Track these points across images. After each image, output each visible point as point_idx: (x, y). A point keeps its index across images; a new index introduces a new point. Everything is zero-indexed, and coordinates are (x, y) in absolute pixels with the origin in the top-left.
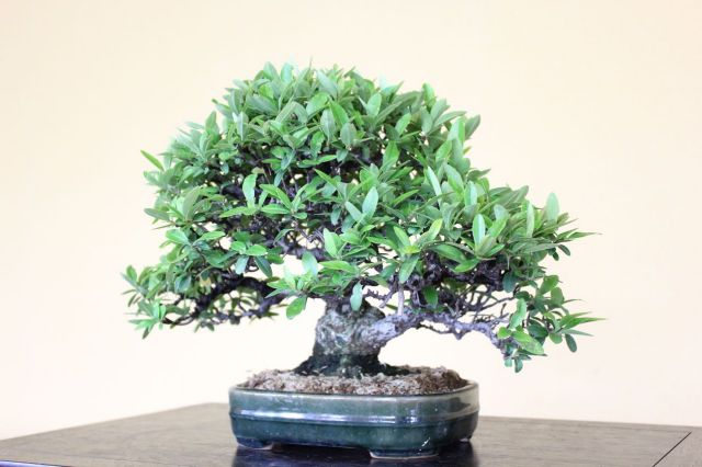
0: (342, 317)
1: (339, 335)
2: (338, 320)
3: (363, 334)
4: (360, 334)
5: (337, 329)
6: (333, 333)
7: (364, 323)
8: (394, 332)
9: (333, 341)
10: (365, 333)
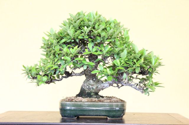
0: (94, 82)
1: (93, 87)
2: (93, 83)
3: (99, 87)
4: (98, 87)
5: (92, 85)
6: (91, 86)
7: (99, 84)
8: (108, 86)
9: (90, 89)
10: (99, 86)
